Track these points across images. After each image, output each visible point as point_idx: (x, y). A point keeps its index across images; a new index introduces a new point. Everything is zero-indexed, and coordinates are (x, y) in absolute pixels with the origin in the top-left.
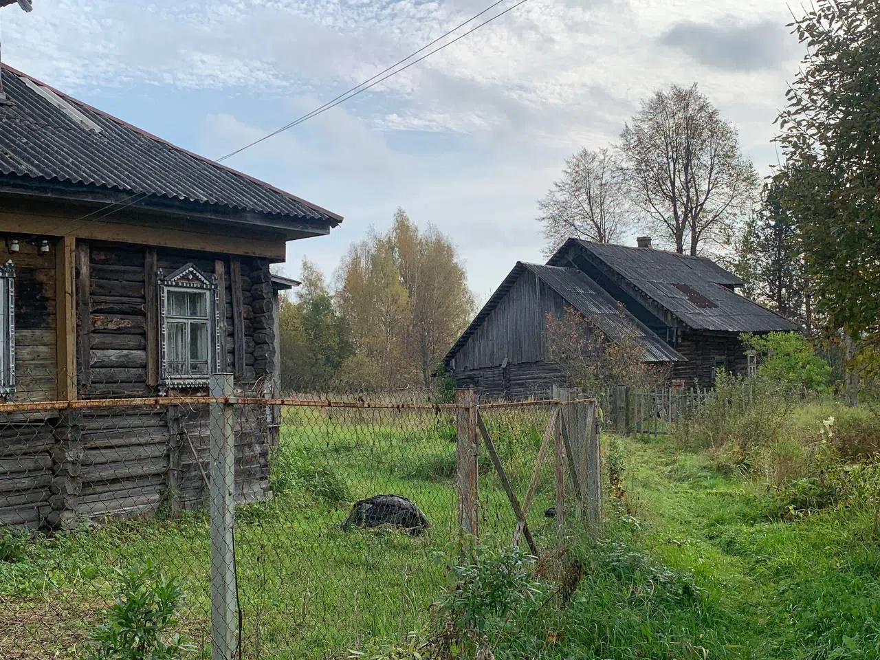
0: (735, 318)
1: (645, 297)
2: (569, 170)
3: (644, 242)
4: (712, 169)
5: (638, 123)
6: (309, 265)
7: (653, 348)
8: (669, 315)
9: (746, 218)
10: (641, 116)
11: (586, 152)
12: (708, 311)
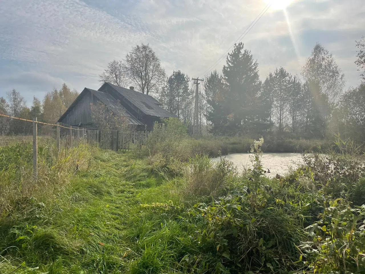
0: (159, 113)
1: (131, 103)
2: (109, 66)
3: (132, 88)
4: (153, 71)
5: (131, 54)
6: (36, 98)
7: (132, 120)
8: (138, 110)
9: (162, 86)
10: (132, 52)
11: (115, 61)
12: (151, 110)
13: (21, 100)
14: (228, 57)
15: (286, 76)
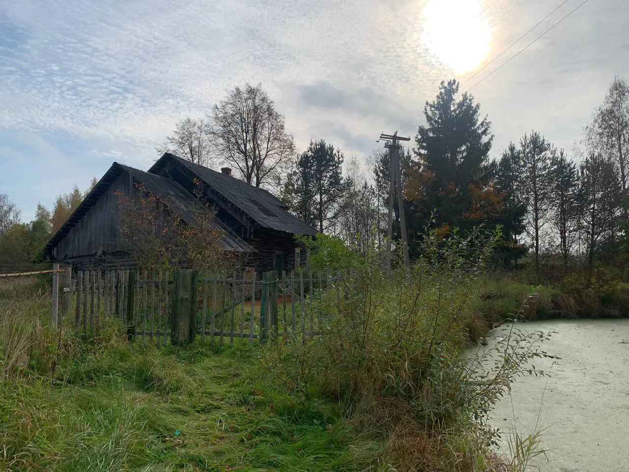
1: (226, 201)
2: (177, 131)
3: (226, 171)
5: (224, 104)
6: (42, 207)
7: (231, 241)
8: (245, 216)
10: (226, 100)
11: (189, 120)
12: (272, 218)
13: (10, 209)
14: (426, 110)
15: (546, 150)
